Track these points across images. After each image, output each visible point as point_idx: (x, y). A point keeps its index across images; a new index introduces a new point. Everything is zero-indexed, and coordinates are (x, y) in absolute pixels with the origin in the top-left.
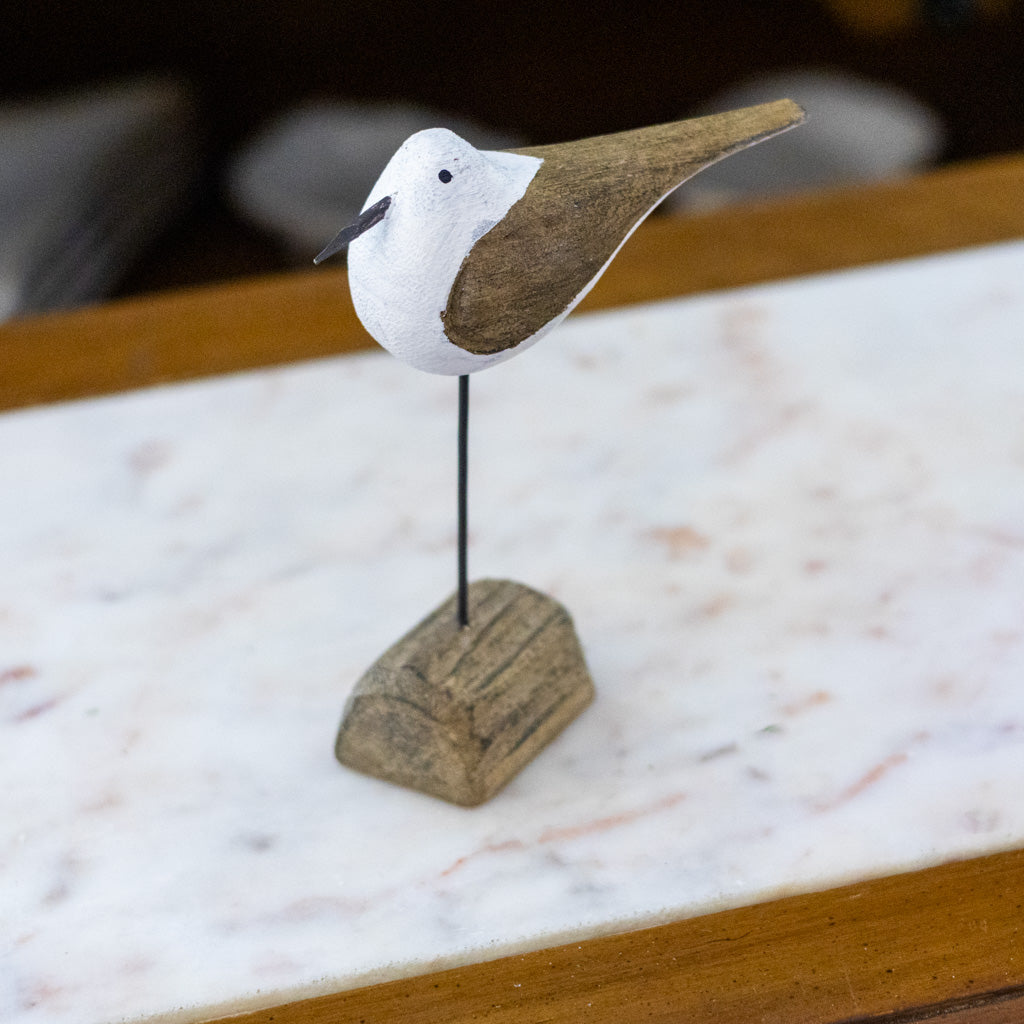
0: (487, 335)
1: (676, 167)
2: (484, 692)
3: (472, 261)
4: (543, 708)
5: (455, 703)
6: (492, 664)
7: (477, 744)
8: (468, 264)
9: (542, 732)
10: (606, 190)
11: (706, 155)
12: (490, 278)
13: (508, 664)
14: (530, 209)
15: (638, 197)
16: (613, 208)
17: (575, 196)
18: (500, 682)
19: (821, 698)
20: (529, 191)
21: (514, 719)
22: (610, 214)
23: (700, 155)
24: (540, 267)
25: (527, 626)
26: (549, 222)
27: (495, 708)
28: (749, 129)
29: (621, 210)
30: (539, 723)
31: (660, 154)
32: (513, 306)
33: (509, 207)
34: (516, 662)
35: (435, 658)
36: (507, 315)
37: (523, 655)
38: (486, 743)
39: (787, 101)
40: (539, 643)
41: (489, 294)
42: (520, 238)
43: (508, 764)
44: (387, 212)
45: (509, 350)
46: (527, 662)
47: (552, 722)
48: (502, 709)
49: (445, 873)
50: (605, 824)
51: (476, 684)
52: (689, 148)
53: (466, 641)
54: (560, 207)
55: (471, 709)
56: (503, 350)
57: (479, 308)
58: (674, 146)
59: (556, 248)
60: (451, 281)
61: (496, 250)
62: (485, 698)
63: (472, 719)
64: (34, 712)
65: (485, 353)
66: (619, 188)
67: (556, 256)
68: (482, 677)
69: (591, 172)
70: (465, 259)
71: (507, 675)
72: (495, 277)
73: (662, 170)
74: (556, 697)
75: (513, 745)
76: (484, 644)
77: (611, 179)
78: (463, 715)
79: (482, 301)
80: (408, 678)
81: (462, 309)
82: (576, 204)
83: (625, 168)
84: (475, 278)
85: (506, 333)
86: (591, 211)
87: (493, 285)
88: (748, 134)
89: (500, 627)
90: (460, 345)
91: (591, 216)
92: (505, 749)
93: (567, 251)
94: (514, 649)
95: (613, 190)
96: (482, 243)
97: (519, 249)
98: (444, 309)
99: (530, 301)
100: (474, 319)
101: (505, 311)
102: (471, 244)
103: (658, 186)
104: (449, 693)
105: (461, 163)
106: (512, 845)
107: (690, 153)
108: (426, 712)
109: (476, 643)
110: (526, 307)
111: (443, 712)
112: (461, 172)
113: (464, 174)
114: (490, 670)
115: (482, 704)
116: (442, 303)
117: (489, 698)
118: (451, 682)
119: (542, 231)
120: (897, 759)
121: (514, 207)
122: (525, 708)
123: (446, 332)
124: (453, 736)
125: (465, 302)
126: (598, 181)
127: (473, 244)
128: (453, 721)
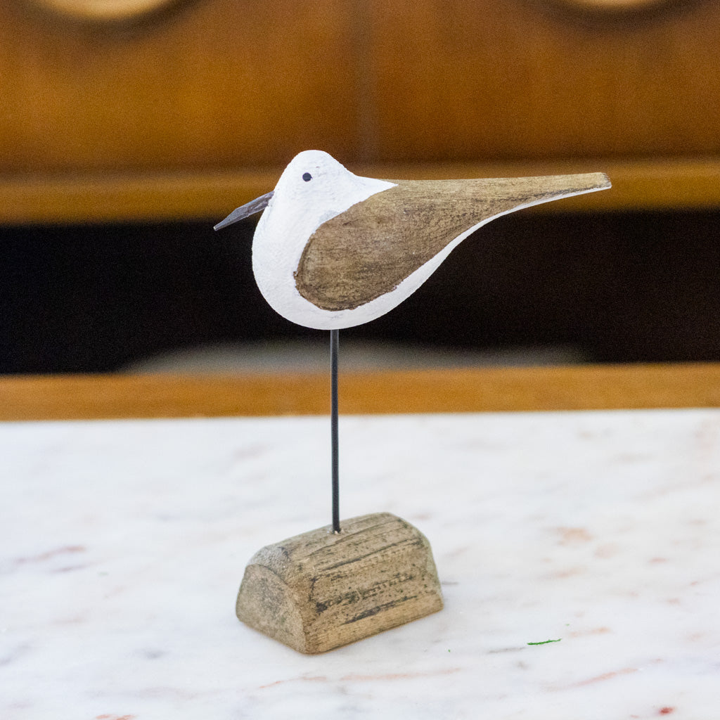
1: (493, 201)
2: (329, 572)
3: (317, 237)
4: (385, 600)
5: (303, 574)
6: (344, 557)
7: (313, 606)
8: (314, 239)
9: (382, 617)
11: (520, 197)
12: (330, 252)
13: (357, 560)
14: (368, 209)
15: (458, 216)
16: (436, 220)
17: (406, 206)
18: (345, 569)
19: (603, 630)
20: (371, 198)
21: (352, 598)
22: (432, 223)
23: (515, 196)
24: (370, 250)
25: (384, 540)
26: (380, 220)
27: (336, 585)
30: (379, 609)
32: (348, 276)
33: (352, 205)
34: (363, 560)
35: (303, 546)
36: (343, 282)
37: (371, 557)
38: (321, 607)
39: (600, 173)
40: (389, 552)
42: (355, 227)
43: (347, 631)
44: (270, 201)
45: (348, 310)
46: (374, 562)
47: (393, 613)
48: (343, 588)
49: (263, 687)
51: (325, 566)
53: (332, 540)
54: (392, 212)
55: (314, 580)
57: (321, 272)
59: (383, 239)
60: (301, 249)
61: (336, 232)
62: (328, 576)
63: (312, 587)
64: (66, 570)
65: (329, 309)
66: (443, 207)
67: (382, 244)
68: (332, 563)
70: (312, 235)
71: (352, 566)
72: (334, 251)
73: (481, 201)
74: (400, 596)
75: (351, 618)
76: (344, 544)
77: (439, 201)
78: (307, 583)
79: (323, 268)
80: (279, 554)
81: (309, 271)
82: (405, 211)
83: (453, 196)
84: (318, 250)
85: (344, 297)
86: (417, 218)
87: (332, 257)
88: (556, 189)
89: (364, 536)
90: (309, 299)
91: (415, 221)
92: (342, 618)
93: (393, 243)
94: (368, 552)
95: (437, 207)
96: (326, 225)
97: (354, 234)
98: (295, 270)
99: (362, 275)
100: (317, 280)
101: (342, 279)
102: (317, 225)
104: (301, 568)
105: (320, 171)
106: (322, 679)
107: (508, 194)
108: (281, 577)
109: (337, 543)
110: (359, 279)
111: (293, 579)
112: (319, 176)
113: (322, 177)
114: (341, 560)
115: (324, 579)
116: (294, 266)
117: (331, 577)
118: (305, 561)
119: (374, 225)
120: (629, 670)
121: (355, 206)
122: (365, 594)
123: (297, 287)
124: (296, 597)
125: (310, 266)
127: (319, 225)
128: (298, 586)
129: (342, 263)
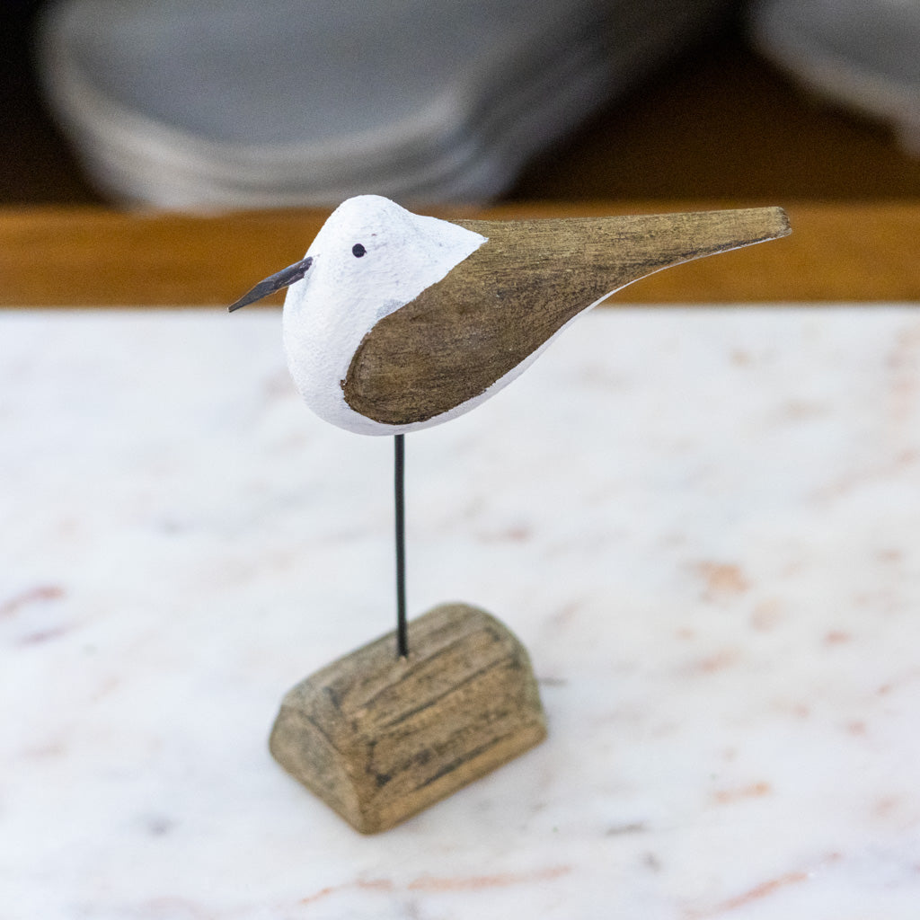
0: (390, 408)
1: (624, 268)
2: (394, 729)
3: (373, 338)
4: (469, 747)
5: (358, 736)
6: (413, 701)
7: (372, 779)
8: (369, 340)
9: (464, 771)
10: (538, 282)
11: (662, 259)
12: (392, 357)
13: (431, 703)
14: (446, 294)
15: (574, 293)
16: (542, 302)
17: (500, 285)
18: (414, 721)
19: (760, 789)
20: (451, 274)
21: (424, 758)
22: (537, 307)
23: (655, 258)
24: (449, 352)
25: (468, 666)
26: (464, 310)
27: (403, 746)
28: (718, 237)
29: (551, 305)
30: (460, 762)
31: (612, 251)
32: (418, 384)
33: (422, 290)
34: (439, 702)
35: (358, 685)
36: (411, 393)
37: (451, 696)
38: (382, 780)
39: (773, 209)
40: (474, 686)
41: (390, 371)
42: (428, 321)
43: (415, 799)
44: (307, 273)
45: (418, 423)
46: (454, 704)
47: (479, 762)
48: (412, 748)
49: (305, 901)
50: (481, 883)
51: (388, 719)
52: (643, 249)
53: (397, 673)
54: (481, 296)
55: (372, 744)
56: (411, 422)
57: (379, 383)
58: (630, 244)
59: (468, 336)
60: (351, 354)
61: (400, 330)
62: (392, 735)
63: (371, 754)
64: (39, 638)
65: (391, 423)
66: (553, 283)
67: (465, 343)
68: (397, 714)
69: (528, 261)
70: (367, 335)
71: (425, 715)
72: (397, 356)
73: (607, 268)
74: (489, 738)
75: (423, 781)
76: (413, 680)
77: (547, 272)
78: (363, 749)
79: (383, 377)
80: (324, 701)
81: (362, 381)
82: (498, 294)
83: (566, 262)
84: (375, 354)
85: (412, 408)
86: (515, 303)
87: (396, 363)
88: (714, 242)
89: (439, 663)
90: (363, 412)
91: (513, 308)
92: (411, 785)
93: (482, 340)
94: (446, 688)
95: (544, 284)
96: (386, 322)
97: (426, 332)
98: (343, 378)
99: (437, 382)
100: (375, 392)
101: (409, 389)
102: (375, 321)
103: (599, 284)
104: (355, 726)
105: (378, 240)
106: (383, 885)
107: (644, 254)
108: (329, 737)
109: (406, 677)
110: (433, 387)
111: (344, 743)
112: (376, 249)
113: (379, 250)
114: (409, 707)
115: (387, 741)
116: (342, 373)
117: (397, 736)
118: (361, 714)
119: (455, 317)
120: (796, 877)
121: (428, 290)
122: (441, 749)
123: (347, 400)
124: (350, 768)
125: (364, 375)
126: (532, 272)
127: (376, 322)
128: (352, 754)
129: (409, 370)
